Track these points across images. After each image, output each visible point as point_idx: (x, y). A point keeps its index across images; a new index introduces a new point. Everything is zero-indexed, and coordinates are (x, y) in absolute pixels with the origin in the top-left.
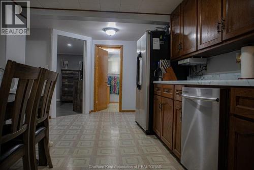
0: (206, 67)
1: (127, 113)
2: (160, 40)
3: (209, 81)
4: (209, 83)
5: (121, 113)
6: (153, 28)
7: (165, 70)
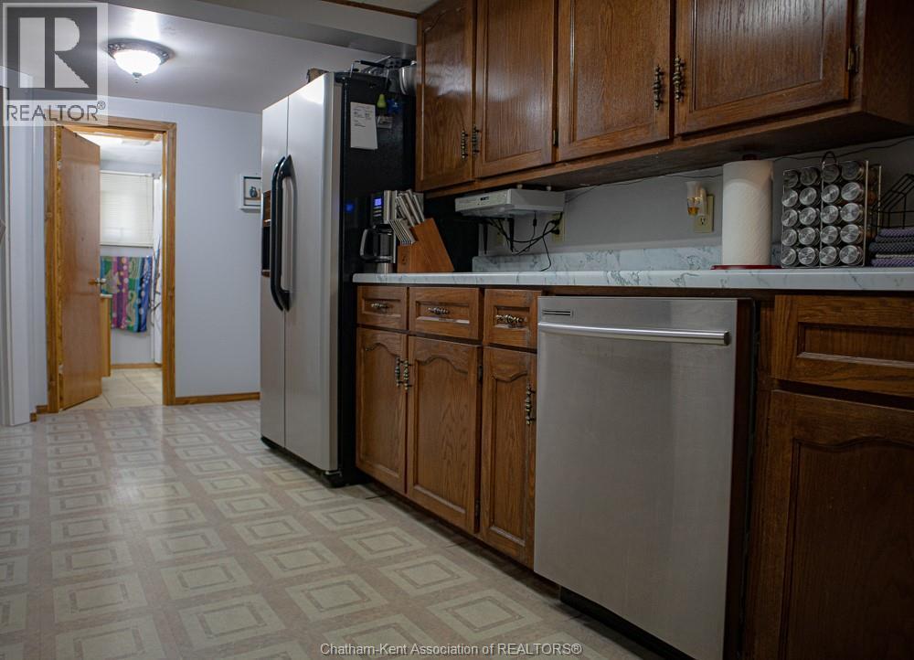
0: (557, 222)
1: (203, 407)
2: (379, 112)
3: (678, 273)
4: (677, 280)
5: (175, 409)
6: (348, 61)
7: (412, 230)
